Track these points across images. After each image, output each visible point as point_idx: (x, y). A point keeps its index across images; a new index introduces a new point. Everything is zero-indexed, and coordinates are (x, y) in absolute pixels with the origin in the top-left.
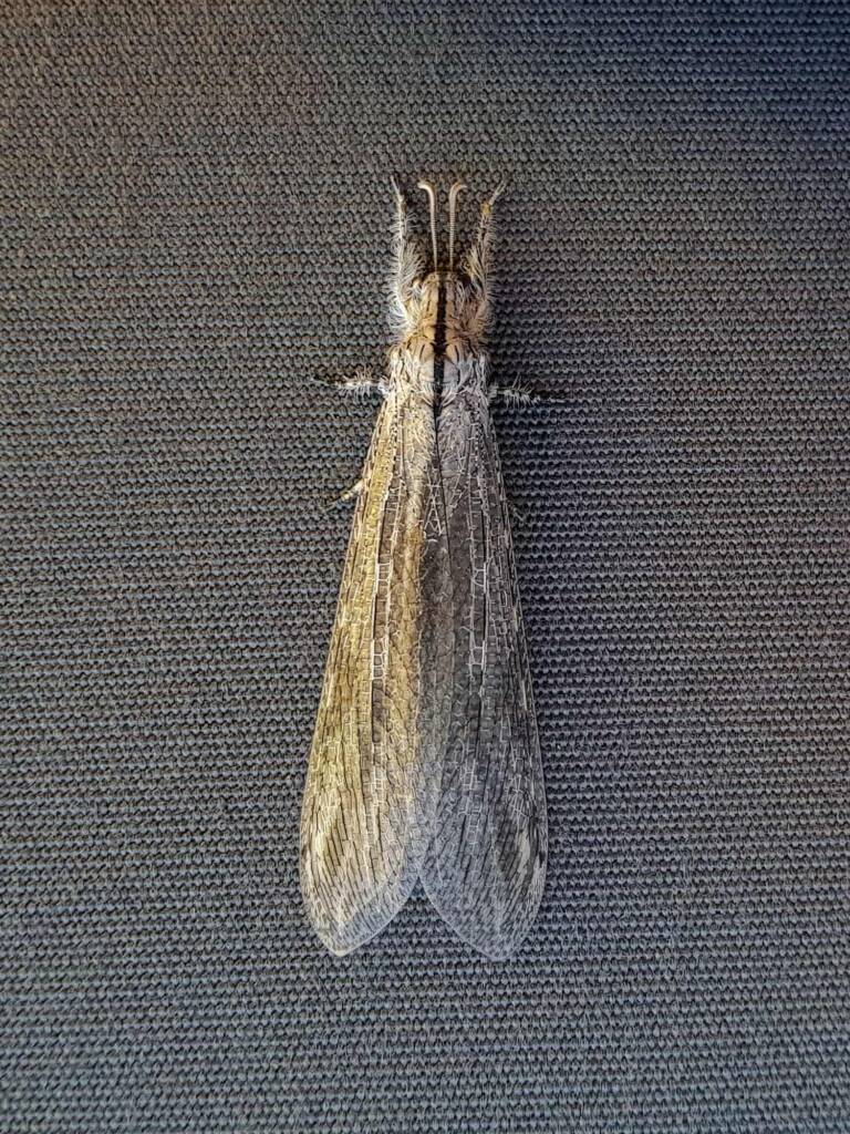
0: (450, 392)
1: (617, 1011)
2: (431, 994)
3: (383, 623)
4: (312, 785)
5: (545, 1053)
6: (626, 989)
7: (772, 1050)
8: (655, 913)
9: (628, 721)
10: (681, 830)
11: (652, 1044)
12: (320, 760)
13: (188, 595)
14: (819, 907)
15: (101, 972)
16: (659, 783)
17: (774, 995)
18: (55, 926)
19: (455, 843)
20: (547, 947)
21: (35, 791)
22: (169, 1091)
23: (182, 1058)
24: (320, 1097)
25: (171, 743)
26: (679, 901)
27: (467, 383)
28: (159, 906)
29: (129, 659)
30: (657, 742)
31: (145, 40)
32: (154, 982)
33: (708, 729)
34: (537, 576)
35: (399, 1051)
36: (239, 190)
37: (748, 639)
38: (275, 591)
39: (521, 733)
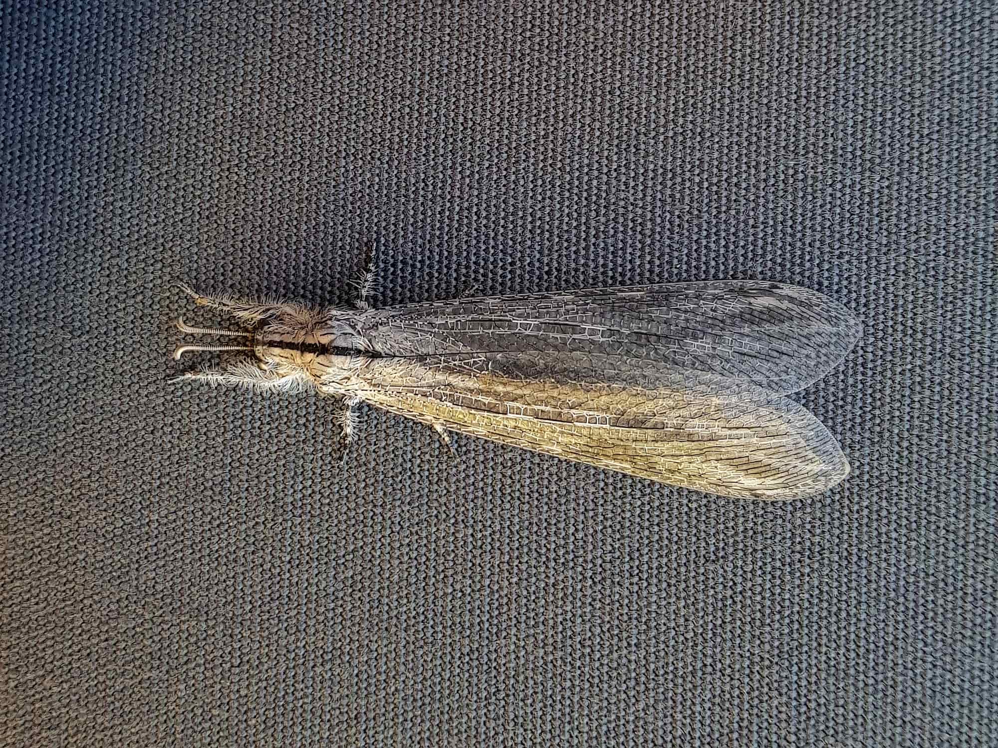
0: (361, 343)
1: (913, 229)
2: (888, 391)
3: (560, 414)
4: (699, 485)
5: (946, 294)
6: (894, 220)
7: (956, 95)
8: (830, 190)
9: (659, 204)
10: (758, 163)
11: (944, 201)
12: (677, 477)
13: (525, 583)
14: (833, 46)
15: (851, 681)
16: (715, 180)
17: (908, 90)
18: (809, 718)
19: (757, 363)
20: (854, 288)
21: (689, 729)
22: (959, 627)
23: (931, 614)
24: (973, 495)
25: (654, 607)
26: (820, 169)
27: (354, 328)
28: (796, 626)
29: (578, 639)
30: (679, 180)
31: (35, 592)
32: (863, 634)
33: (671, 134)
34: (527, 276)
35: (936, 423)
36: (174, 517)
37: (594, 95)
38: (526, 507)
39: (662, 299)
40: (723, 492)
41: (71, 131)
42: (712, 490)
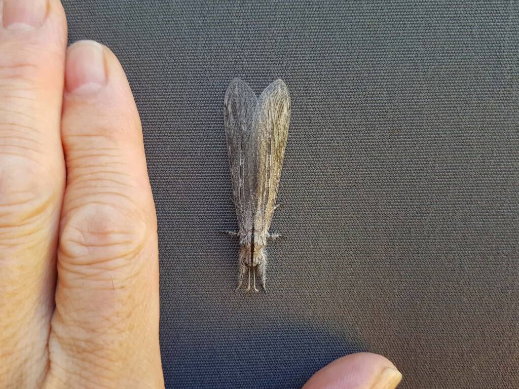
0: (250, 234)
1: (204, 63)
2: (255, 69)
3: (268, 171)
4: (287, 126)
5: (223, 52)
6: (202, 69)
7: (162, 52)
8: (193, 90)
9: (201, 143)
10: (187, 113)
11: (194, 54)
12: (285, 133)
13: (321, 179)
14: (149, 91)
15: (345, 75)
16: (193, 126)
17: (161, 67)
18: (358, 88)
19: (248, 110)
20: (223, 81)
21: (363, 126)
23: (323, 52)
24: (285, 40)
25: (326, 138)
26: (187, 93)
27: (245, 236)
28: (329, 94)
29: (337, 162)
30: (193, 137)
31: (332, 328)
32: (331, 73)
33: (179, 140)
34: (227, 183)
35: (263, 53)
36: (308, 288)
37: (168, 165)
38: (298, 180)
39: (231, 140)
40: (289, 119)
41: (190, 329)
42: (288, 122)
